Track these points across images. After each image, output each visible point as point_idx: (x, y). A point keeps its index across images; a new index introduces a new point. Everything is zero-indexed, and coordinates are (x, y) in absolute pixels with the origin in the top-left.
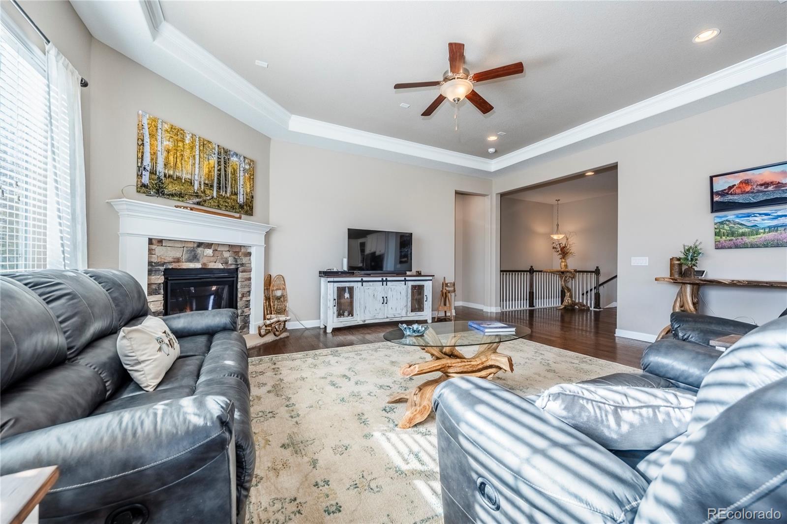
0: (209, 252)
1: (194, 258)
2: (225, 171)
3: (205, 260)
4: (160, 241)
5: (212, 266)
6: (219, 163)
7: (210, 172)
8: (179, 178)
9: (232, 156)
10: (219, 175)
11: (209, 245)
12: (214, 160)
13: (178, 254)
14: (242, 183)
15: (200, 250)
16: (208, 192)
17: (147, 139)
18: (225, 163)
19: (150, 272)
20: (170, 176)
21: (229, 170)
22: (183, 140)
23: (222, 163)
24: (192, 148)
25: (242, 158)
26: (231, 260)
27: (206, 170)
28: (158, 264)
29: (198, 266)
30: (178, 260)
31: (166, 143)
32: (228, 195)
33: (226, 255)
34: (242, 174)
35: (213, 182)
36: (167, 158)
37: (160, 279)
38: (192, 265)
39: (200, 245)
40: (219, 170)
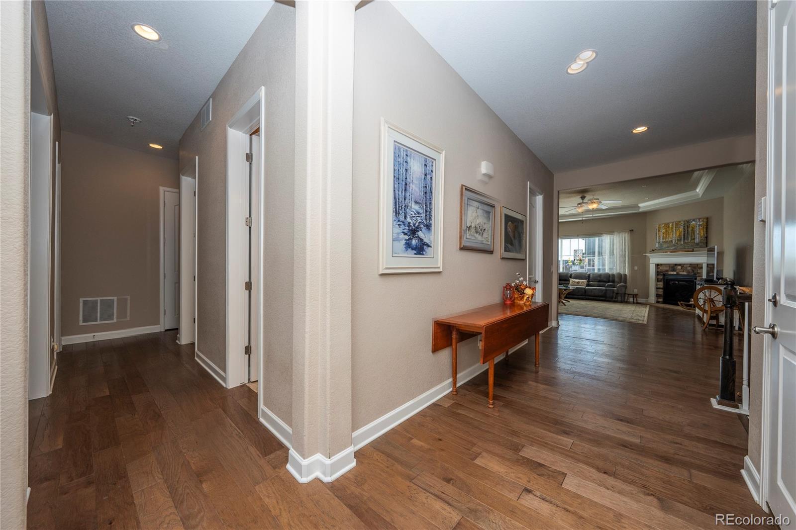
0: (680, 267)
1: (674, 270)
2: (687, 230)
3: (678, 271)
4: (661, 265)
5: (681, 273)
6: (684, 229)
7: (680, 234)
8: (667, 241)
9: (691, 222)
10: (684, 234)
11: (680, 265)
12: (681, 229)
13: (667, 269)
14: (697, 232)
15: (676, 267)
16: (679, 243)
17: (658, 233)
18: (687, 227)
19: (658, 275)
20: (664, 242)
21: (690, 230)
22: (669, 227)
23: (686, 228)
24: (672, 228)
25: (698, 220)
26: (691, 271)
27: (678, 234)
28: (661, 272)
29: (675, 273)
30: (667, 271)
31: (663, 231)
32: (689, 241)
33: (689, 268)
34: (697, 228)
35: (681, 237)
36: (663, 236)
37: (661, 277)
38: (672, 273)
39: (676, 265)
40: (685, 232)
